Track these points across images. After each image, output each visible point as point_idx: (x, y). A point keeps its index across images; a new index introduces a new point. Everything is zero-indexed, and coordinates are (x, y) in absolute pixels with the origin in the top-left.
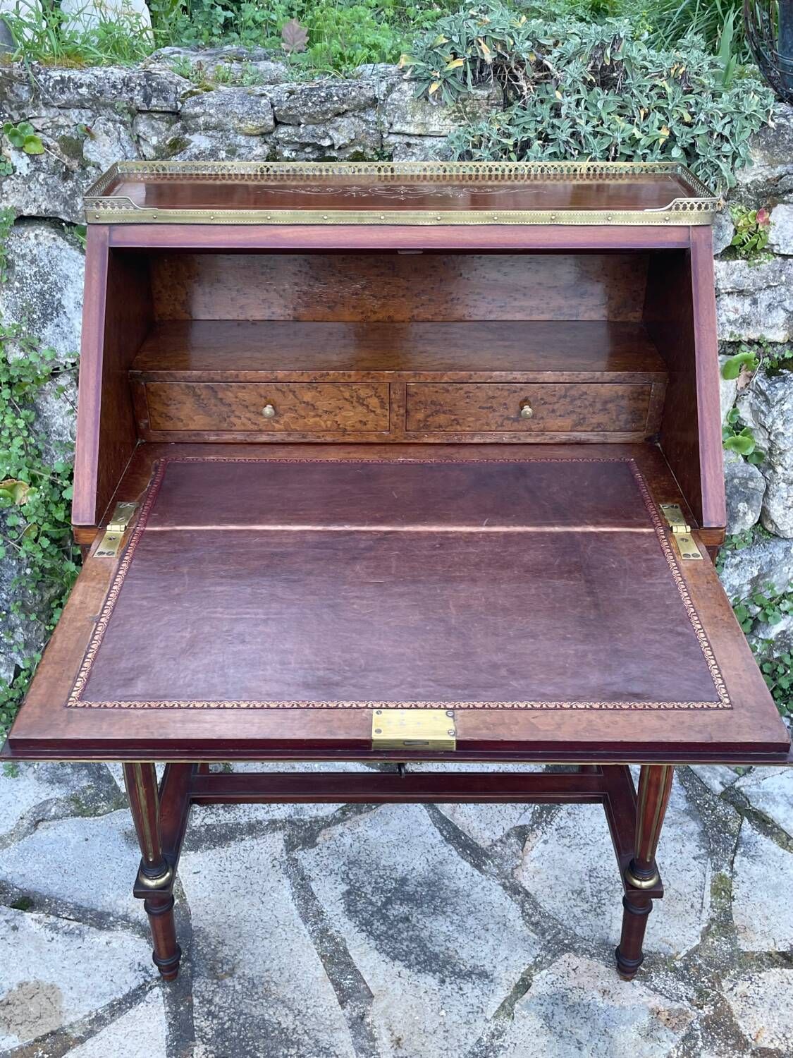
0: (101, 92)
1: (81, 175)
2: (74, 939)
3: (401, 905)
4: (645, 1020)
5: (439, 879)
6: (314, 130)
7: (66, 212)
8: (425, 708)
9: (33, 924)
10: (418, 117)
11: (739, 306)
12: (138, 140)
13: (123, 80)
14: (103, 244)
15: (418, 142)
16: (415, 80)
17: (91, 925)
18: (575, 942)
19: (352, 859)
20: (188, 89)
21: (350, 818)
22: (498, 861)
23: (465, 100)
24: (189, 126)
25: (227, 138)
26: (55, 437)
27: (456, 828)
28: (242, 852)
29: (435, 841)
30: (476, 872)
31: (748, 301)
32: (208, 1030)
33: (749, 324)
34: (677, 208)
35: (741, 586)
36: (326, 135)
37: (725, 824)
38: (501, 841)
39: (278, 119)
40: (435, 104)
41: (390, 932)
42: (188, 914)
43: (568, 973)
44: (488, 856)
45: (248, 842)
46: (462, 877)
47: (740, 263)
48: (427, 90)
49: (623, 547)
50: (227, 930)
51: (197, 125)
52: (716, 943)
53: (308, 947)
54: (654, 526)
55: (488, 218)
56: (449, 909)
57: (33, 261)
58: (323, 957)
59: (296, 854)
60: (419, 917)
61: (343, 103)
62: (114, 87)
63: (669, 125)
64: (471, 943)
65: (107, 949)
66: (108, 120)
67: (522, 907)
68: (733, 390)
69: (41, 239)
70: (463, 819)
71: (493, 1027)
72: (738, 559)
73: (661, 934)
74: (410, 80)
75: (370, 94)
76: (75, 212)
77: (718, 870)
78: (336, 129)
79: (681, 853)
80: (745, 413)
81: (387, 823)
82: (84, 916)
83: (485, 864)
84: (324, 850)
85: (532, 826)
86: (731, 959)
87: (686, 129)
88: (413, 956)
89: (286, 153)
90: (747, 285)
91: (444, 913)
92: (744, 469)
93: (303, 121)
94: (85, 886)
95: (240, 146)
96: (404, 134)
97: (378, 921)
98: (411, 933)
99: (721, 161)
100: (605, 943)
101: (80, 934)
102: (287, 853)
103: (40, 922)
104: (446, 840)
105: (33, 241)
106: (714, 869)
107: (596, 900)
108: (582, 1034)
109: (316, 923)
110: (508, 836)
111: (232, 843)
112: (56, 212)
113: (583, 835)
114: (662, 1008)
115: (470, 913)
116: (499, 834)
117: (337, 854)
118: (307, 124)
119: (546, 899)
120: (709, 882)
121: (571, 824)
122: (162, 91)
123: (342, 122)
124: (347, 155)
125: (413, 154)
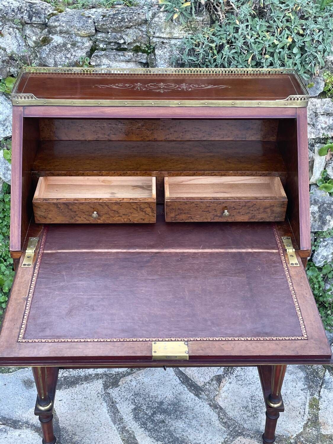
0: (7, 14)
2: (3, 433)
3: (160, 414)
5: (179, 402)
6: (115, 35)
8: (175, 341)
10: (168, 30)
11: (327, 120)
12: (25, 38)
13: (18, 8)
14: (20, 115)
15: (167, 41)
16: (166, 11)
17: (11, 427)
18: (244, 431)
19: (136, 392)
20: (51, 11)
21: (135, 372)
22: (207, 393)
23: (191, 21)
24: (52, 31)
25: (71, 38)
27: (186, 377)
28: (82, 390)
29: (176, 383)
30: (197, 398)
31: (331, 118)
34: (291, 99)
35: (328, 255)
36: (122, 38)
37: (317, 373)
38: (209, 383)
39: (97, 29)
40: (176, 24)
41: (156, 428)
42: (57, 421)
44: (202, 390)
45: (85, 385)
46: (190, 401)
47: (328, 99)
48: (172, 17)
49: (264, 260)
50: (77, 428)
51: (56, 31)
52: (310, 431)
53: (116, 435)
54: (278, 249)
55: (202, 104)
56: (184, 416)
58: (123, 440)
59: (109, 391)
60: (169, 420)
61: (130, 22)
62: (13, 11)
63: (292, 36)
64: (194, 433)
65: (19, 438)
66: (10, 27)
67: (219, 415)
68: (324, 161)
72: (326, 243)
73: (284, 427)
74: (164, 12)
75: (143, 18)
77: (313, 395)
78: (127, 35)
79: (295, 387)
80: (330, 172)
81: (153, 375)
82: (7, 423)
83: (201, 394)
84: (123, 388)
85: (223, 375)
86: (317, 438)
87: (301, 38)
88: (167, 439)
89: (101, 46)
90: (331, 110)
91: (181, 418)
92: (329, 199)
93: (110, 31)
94: (6, 407)
95: (78, 42)
96: (160, 38)
97: (150, 423)
98: (165, 428)
99: (318, 54)
100: (258, 431)
101: (5, 431)
102: (104, 390)
104: (182, 382)
106: (311, 395)
107: (254, 411)
109: (119, 424)
110: (212, 380)
111: (77, 385)
113: (248, 379)
115: (194, 418)
116: (208, 379)
117: (129, 390)
118: (112, 32)
119: (230, 410)
120: (308, 401)
122: (38, 14)
123: (130, 31)
124: (132, 47)
125: (165, 47)
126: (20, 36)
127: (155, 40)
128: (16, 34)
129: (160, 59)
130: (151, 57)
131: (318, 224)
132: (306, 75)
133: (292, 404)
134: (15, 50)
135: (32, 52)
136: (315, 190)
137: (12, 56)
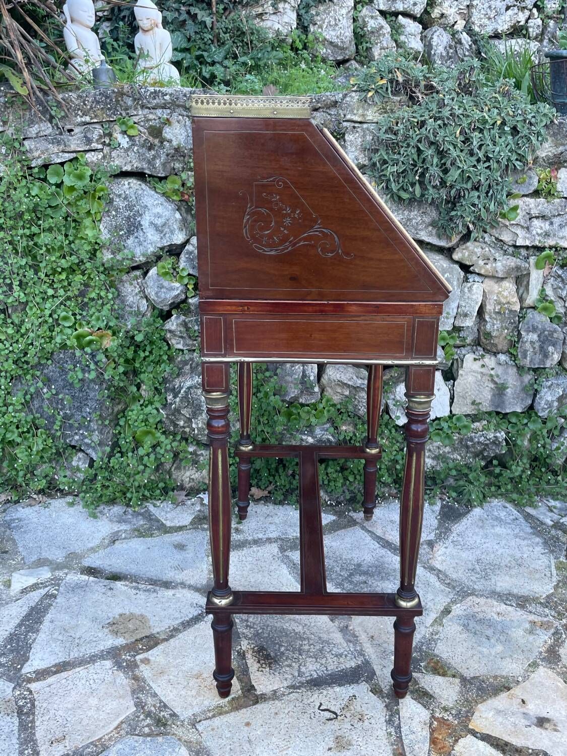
0: (177, 99)
1: (159, 147)
2: (151, 593)
3: (360, 576)
4: (527, 626)
5: (382, 564)
7: (149, 168)
9: (123, 587)
10: (360, 111)
11: (543, 225)
13: (191, 92)
15: (359, 125)
16: (359, 91)
17: (161, 587)
18: (475, 592)
23: (387, 102)
26: (128, 309)
27: (387, 542)
28: (252, 553)
29: (375, 547)
31: (547, 223)
32: (248, 634)
33: (549, 236)
35: (553, 401)
37: (558, 539)
40: (370, 103)
41: (356, 589)
43: (474, 605)
45: (255, 548)
46: (396, 564)
47: (542, 200)
48: (366, 96)
52: (564, 591)
56: (392, 578)
57: (125, 198)
59: (286, 553)
60: (373, 582)
61: (318, 103)
63: (502, 115)
65: (174, 597)
66: (180, 114)
67: (438, 576)
68: (541, 276)
69: (132, 185)
70: (391, 537)
71: (431, 630)
72: (550, 382)
73: (528, 588)
74: (356, 91)
75: (333, 99)
76: (155, 168)
77: (559, 559)
80: (549, 291)
82: (155, 583)
85: (436, 540)
87: (511, 118)
90: (547, 212)
92: (550, 326)
94: (152, 570)
96: (352, 121)
99: (531, 136)
100: (494, 592)
101: (154, 591)
102: (281, 554)
103: (127, 586)
104: (382, 546)
105: (127, 186)
106: (556, 558)
108: (489, 632)
110: (422, 544)
111: (244, 549)
112: (143, 169)
114: (536, 620)
119: (452, 573)
120: (553, 564)
121: (460, 539)
125: (357, 132)
126: (190, 125)
127: (345, 124)
128: (185, 122)
129: (351, 146)
131: (539, 357)
132: (518, 163)
133: (533, 566)
134: (182, 142)
136: (533, 314)
137: (178, 148)
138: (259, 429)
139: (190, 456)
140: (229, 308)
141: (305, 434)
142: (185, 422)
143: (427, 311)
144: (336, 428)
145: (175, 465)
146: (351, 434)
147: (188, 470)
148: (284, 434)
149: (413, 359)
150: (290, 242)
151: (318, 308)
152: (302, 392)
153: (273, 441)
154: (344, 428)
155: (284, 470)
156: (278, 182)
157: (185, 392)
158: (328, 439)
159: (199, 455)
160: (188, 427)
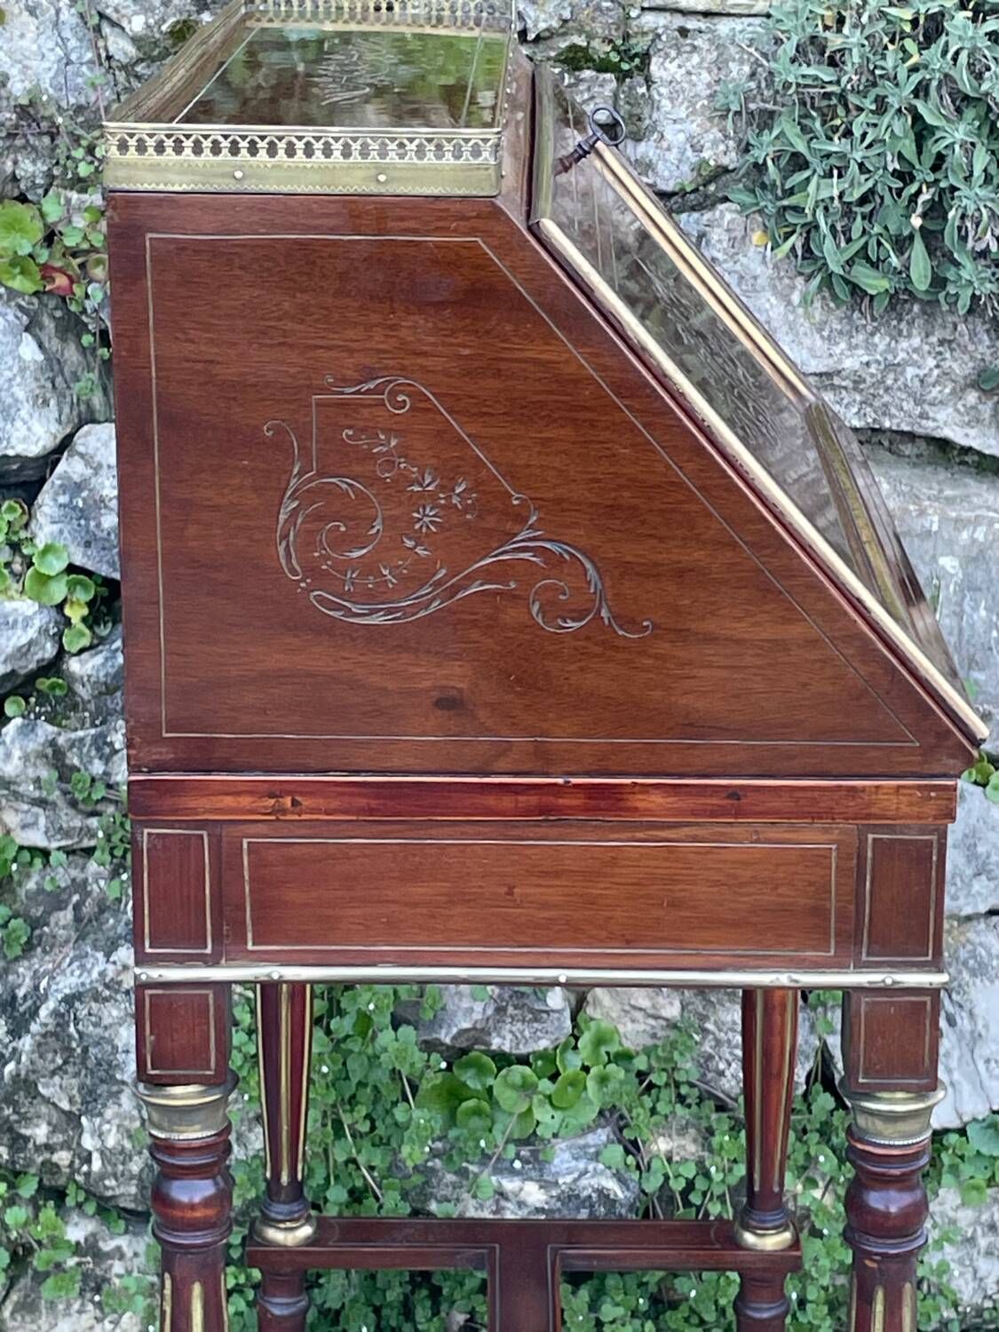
12: (98, 26)
15: (702, 25)
96: (675, 10)
124: (553, 54)
125: (695, 48)
126: (75, 20)
127: (650, 20)
128: (58, 12)
129: (671, 100)
130: (631, 88)
134: (46, 84)
135: (120, 88)
137: (31, 103)
138: (339, 1154)
139: (72, 1262)
140: (229, 801)
141: (513, 1172)
142: (55, 1129)
143: (905, 809)
144: (632, 1147)
145: (14, 1297)
146: (690, 1171)
147: (67, 1313)
148: (433, 1170)
149: (861, 966)
150: (438, 583)
151: (533, 800)
152: (500, 1010)
153: (393, 1203)
154: (662, 1145)
155: (436, 1312)
156: (393, 394)
157: (55, 1013)
158: (601, 1192)
159: (108, 1256)
160: (66, 1145)
